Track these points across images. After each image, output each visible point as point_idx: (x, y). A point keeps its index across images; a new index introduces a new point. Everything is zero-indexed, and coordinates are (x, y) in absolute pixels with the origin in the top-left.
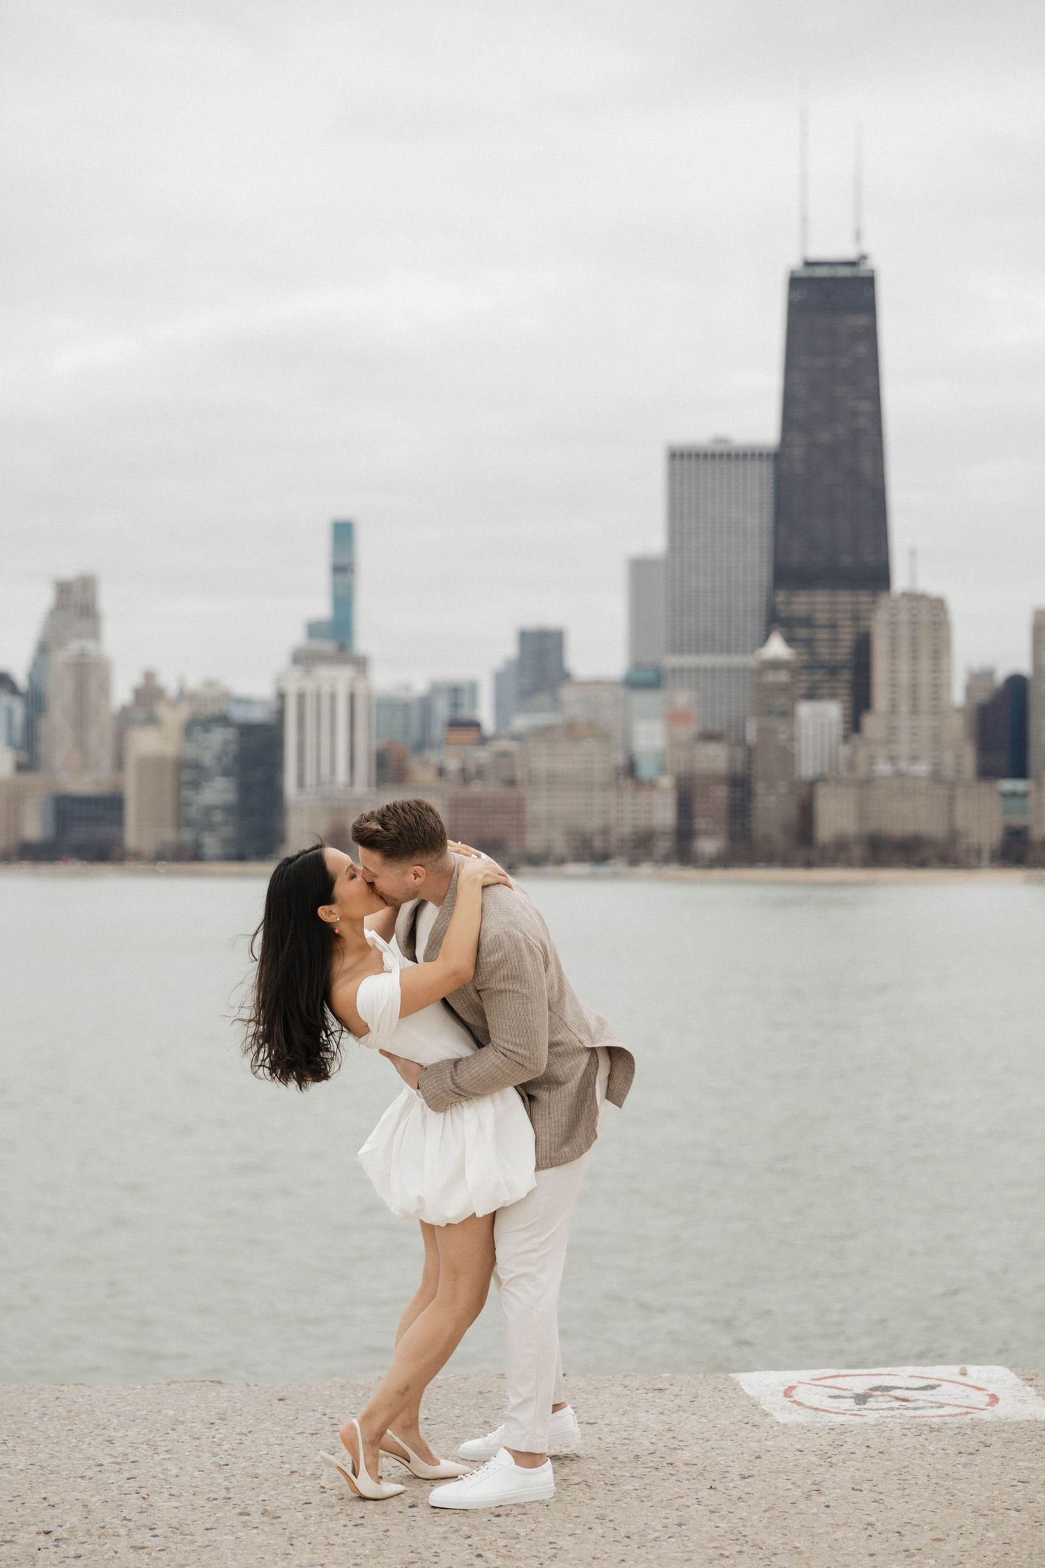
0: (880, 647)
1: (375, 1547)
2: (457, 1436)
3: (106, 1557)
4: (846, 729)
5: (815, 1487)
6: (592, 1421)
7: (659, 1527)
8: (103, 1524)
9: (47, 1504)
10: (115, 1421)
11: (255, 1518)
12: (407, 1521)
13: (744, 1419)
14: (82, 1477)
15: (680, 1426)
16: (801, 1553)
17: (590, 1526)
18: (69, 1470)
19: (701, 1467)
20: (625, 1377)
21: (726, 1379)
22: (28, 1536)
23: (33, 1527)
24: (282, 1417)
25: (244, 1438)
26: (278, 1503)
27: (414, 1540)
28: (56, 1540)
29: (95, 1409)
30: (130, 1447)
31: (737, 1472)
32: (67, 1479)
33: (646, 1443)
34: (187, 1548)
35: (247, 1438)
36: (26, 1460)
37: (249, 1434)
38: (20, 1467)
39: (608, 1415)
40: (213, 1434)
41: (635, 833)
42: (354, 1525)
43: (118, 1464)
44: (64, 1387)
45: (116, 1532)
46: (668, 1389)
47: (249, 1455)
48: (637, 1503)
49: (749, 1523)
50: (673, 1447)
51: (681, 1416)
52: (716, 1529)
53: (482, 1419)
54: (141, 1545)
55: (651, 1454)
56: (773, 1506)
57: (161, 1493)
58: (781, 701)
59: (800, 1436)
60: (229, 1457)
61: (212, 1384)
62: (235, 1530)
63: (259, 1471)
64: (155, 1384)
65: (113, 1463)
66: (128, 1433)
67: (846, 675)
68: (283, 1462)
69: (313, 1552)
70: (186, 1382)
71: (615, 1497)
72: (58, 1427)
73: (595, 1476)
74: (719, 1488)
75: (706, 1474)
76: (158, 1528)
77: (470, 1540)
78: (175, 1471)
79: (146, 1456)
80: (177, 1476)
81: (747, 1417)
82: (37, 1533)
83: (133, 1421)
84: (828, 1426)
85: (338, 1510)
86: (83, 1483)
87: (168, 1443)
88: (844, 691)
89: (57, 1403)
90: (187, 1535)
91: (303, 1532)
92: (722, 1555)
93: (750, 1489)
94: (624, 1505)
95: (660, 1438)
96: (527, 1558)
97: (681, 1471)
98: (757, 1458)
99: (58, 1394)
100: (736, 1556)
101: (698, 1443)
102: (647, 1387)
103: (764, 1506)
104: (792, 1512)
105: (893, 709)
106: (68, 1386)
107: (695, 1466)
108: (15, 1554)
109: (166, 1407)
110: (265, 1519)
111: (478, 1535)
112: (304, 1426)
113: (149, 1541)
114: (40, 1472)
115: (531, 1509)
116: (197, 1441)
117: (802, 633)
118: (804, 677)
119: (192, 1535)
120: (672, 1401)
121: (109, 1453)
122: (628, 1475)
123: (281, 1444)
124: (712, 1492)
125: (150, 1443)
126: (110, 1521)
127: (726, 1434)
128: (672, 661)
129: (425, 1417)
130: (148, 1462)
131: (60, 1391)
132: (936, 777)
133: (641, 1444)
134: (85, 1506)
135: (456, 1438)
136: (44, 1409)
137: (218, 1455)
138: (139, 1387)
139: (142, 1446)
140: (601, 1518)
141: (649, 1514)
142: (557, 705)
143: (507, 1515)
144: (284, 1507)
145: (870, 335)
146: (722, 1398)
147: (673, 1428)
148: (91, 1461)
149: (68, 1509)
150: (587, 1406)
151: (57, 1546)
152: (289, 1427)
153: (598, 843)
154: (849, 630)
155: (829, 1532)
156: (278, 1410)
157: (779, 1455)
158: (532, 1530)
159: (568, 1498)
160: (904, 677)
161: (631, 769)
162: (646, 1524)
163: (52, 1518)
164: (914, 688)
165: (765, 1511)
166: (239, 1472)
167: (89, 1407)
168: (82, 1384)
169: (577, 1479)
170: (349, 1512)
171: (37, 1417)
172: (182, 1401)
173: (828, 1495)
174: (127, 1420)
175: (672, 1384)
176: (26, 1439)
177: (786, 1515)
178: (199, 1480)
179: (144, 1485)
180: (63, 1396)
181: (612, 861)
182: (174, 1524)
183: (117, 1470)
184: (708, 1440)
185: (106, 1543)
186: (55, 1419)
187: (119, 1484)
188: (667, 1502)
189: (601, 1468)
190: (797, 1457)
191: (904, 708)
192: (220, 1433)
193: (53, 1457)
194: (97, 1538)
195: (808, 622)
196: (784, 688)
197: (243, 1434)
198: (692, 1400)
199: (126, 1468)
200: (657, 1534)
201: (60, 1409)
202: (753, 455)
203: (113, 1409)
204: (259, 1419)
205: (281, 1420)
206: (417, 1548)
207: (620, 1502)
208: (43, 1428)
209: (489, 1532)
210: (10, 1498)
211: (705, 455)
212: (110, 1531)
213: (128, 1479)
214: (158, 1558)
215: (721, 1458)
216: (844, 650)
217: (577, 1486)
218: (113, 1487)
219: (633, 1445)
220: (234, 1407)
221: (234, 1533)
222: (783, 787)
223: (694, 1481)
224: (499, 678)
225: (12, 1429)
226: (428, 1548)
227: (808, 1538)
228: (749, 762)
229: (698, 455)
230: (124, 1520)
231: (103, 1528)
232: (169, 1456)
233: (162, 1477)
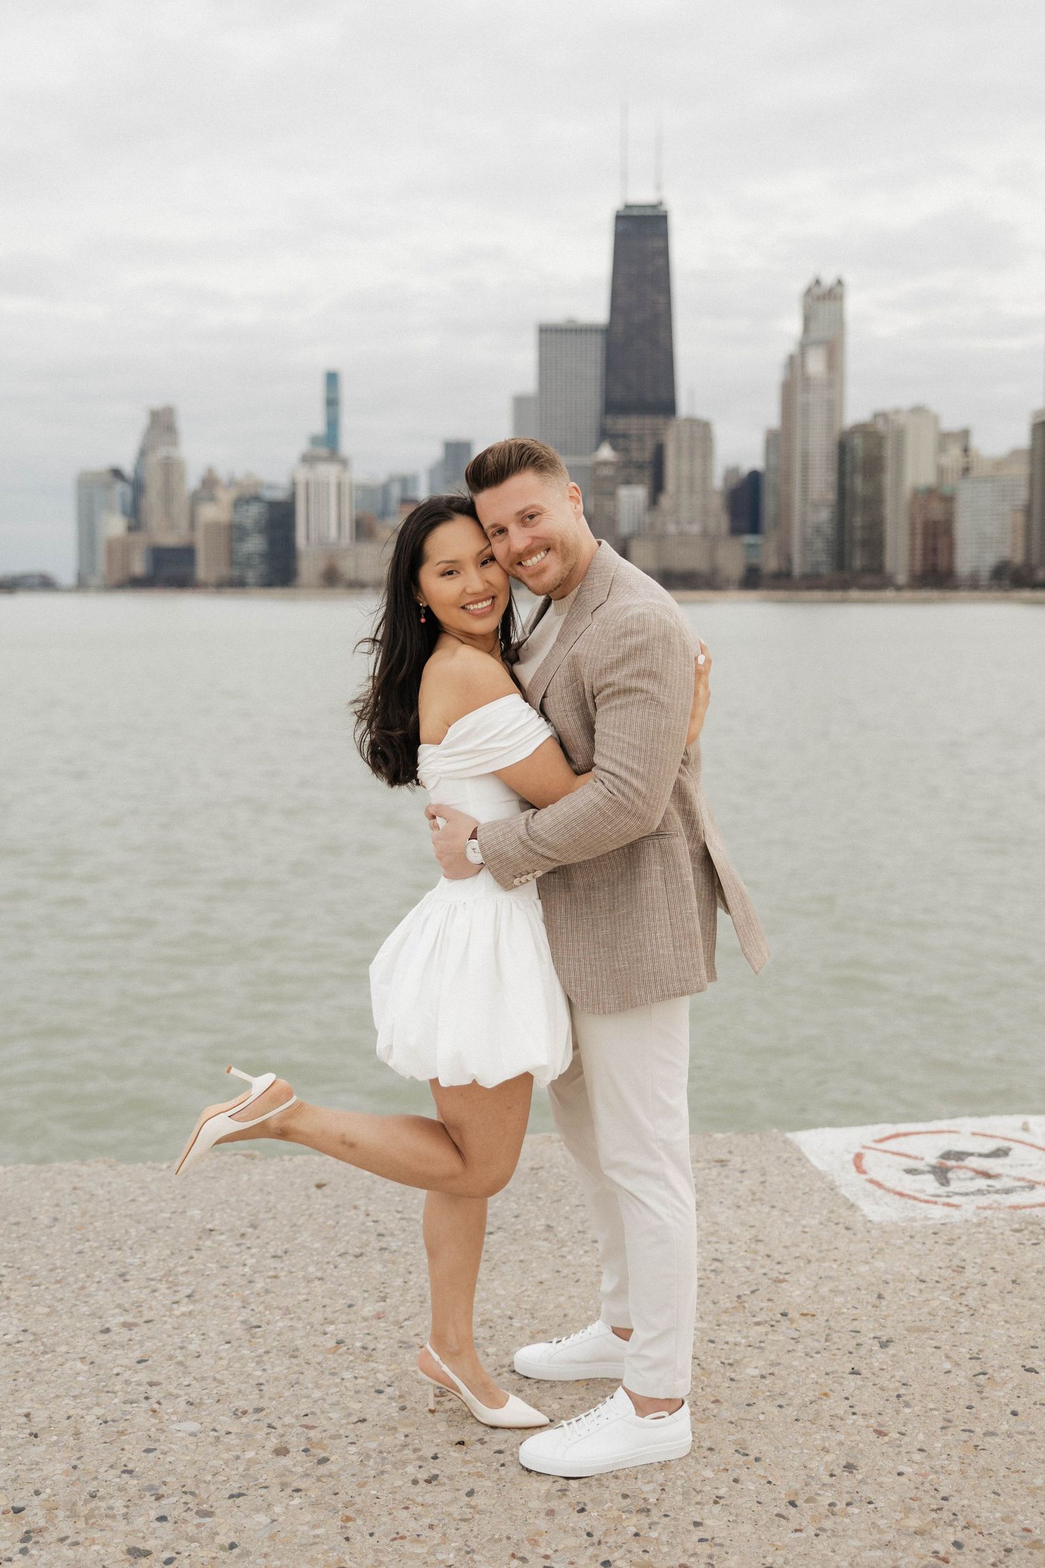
0: (670, 452)
2: (522, 1257)
4: (648, 504)
9: (28, 1431)
10: (133, 1232)
11: (297, 1464)
13: (832, 1215)
15: (766, 1232)
19: (822, 1319)
21: (785, 1142)
28: (26, 1533)
29: (113, 1209)
31: (869, 1331)
33: (741, 1268)
35: (282, 1265)
40: (244, 1256)
43: (129, 1328)
45: (111, 1508)
46: (730, 1162)
48: (776, 1410)
53: (543, 1221)
55: (754, 1292)
57: (176, 1398)
58: (608, 486)
59: (907, 1248)
60: (261, 1308)
62: (270, 1498)
63: (298, 1346)
65: (123, 1325)
67: (649, 470)
68: (326, 1320)
72: (68, 1245)
75: (834, 1337)
76: (168, 1497)
79: (163, 1308)
81: (834, 1211)
82: (3, 1513)
84: (928, 1227)
88: (647, 480)
93: (901, 1373)
95: (752, 1257)
97: (802, 1332)
98: (879, 1298)
101: (799, 1267)
105: (678, 491)
107: (816, 1320)
109: (193, 1203)
112: (347, 1238)
117: (621, 442)
118: (623, 471)
120: (741, 1182)
122: (743, 1341)
127: (824, 1247)
132: (705, 534)
135: (521, 1261)
137: (249, 1304)
139: (159, 1285)
145: (665, 253)
147: (760, 1237)
148: (97, 1322)
149: (54, 1444)
152: (330, 1241)
154: (651, 441)
156: (316, 1209)
157: (901, 1291)
160: (686, 472)
164: (691, 477)
167: (107, 1205)
170: (416, 1443)
171: (46, 1226)
172: (211, 1192)
179: (155, 1378)
180: (80, 1184)
184: (809, 1261)
191: (685, 490)
192: (252, 1257)
195: (625, 436)
196: (611, 478)
201: (75, 1209)
202: (591, 330)
203: (133, 1207)
204: (295, 1225)
211: (561, 330)
212: (103, 1504)
215: (838, 1299)
216: (647, 455)
220: (268, 1202)
221: (269, 1506)
223: (826, 1354)
224: (432, 472)
229: (557, 330)
230: (124, 1472)
231: (93, 1496)
232: (191, 1307)
233: (180, 1358)
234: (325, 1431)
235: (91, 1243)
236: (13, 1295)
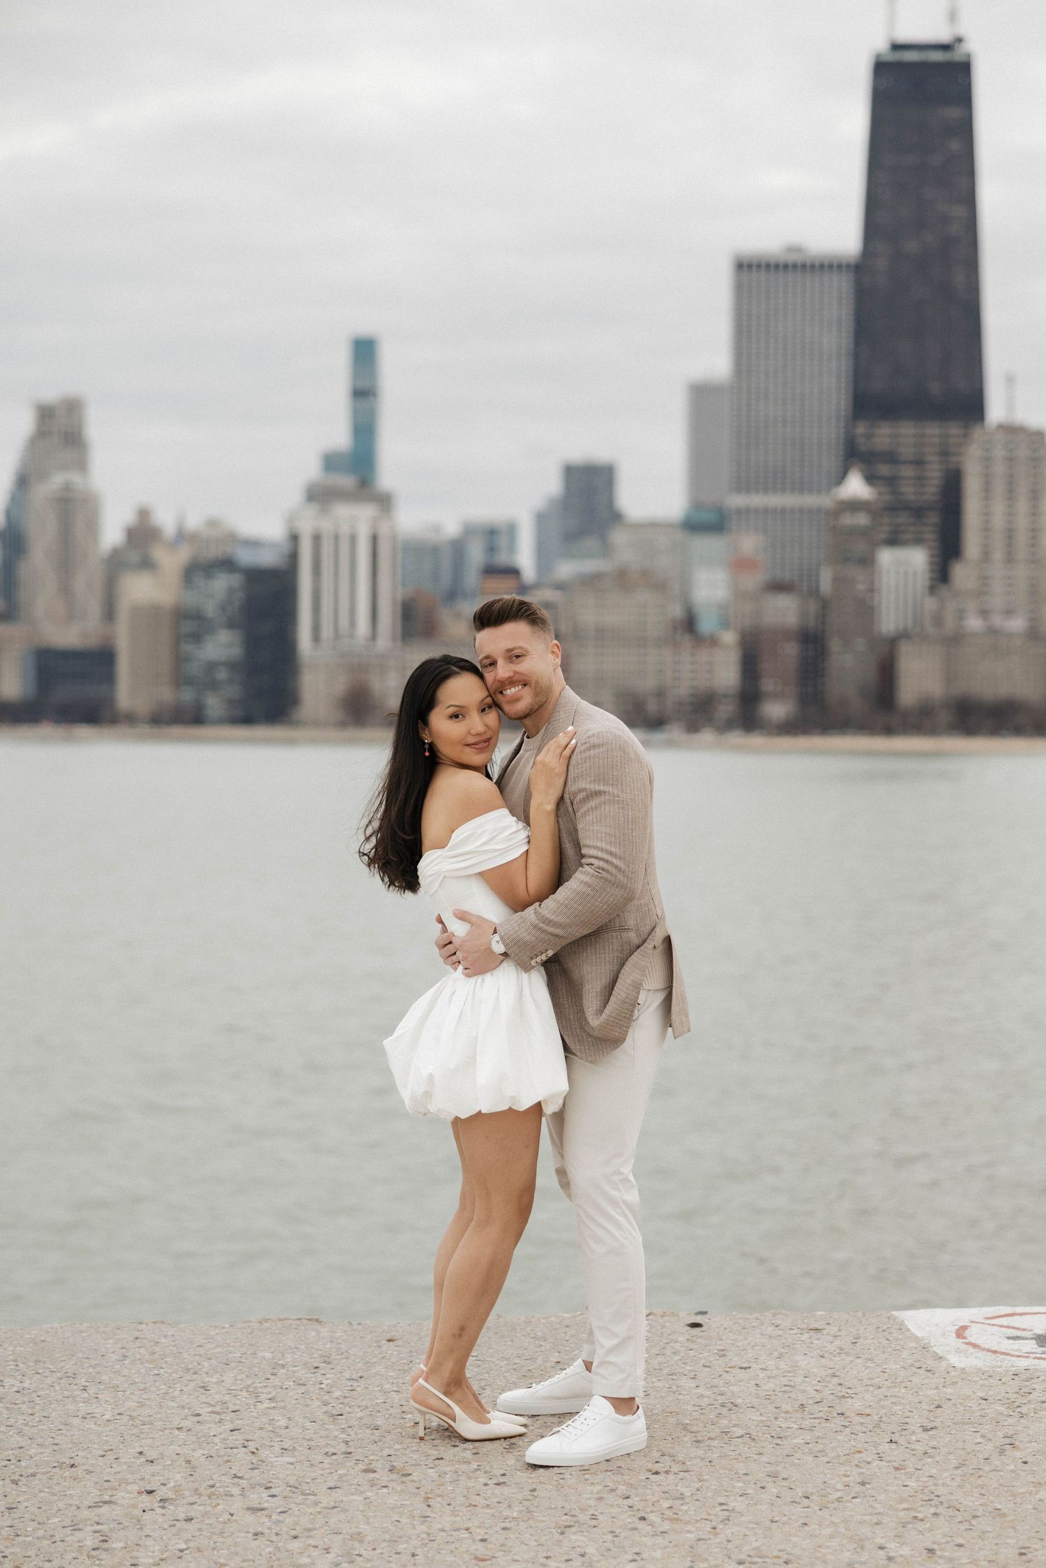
0: (972, 486)
1: (523, 1509)
3: (221, 1519)
4: (932, 579)
5: (1007, 1441)
6: (745, 1365)
7: (839, 1486)
8: (211, 1483)
9: (144, 1460)
10: (206, 1364)
11: (383, 1476)
12: (555, 1478)
13: (915, 1363)
14: (179, 1429)
15: (845, 1371)
16: (1004, 1515)
17: (762, 1485)
18: (163, 1421)
19: (876, 1418)
20: (775, 1315)
21: (889, 1317)
22: (128, 1495)
23: (132, 1485)
24: (394, 1360)
25: (355, 1384)
26: (406, 1459)
27: (566, 1501)
28: (161, 1500)
29: (181, 1351)
30: (228, 1394)
31: (917, 1423)
32: (162, 1431)
33: (810, 1390)
34: (311, 1510)
35: (359, 1384)
36: (112, 1408)
37: (360, 1380)
38: (107, 1417)
39: (763, 1358)
40: (320, 1379)
41: (693, 695)
42: (496, 1484)
43: (218, 1413)
44: (143, 1326)
45: (228, 1491)
46: (824, 1329)
47: (364, 1403)
48: (810, 1459)
49: (940, 1482)
50: (840, 1395)
51: (844, 1360)
52: (905, 1488)
54: (259, 1506)
55: (817, 1402)
56: (964, 1462)
57: (271, 1447)
58: (860, 547)
59: (981, 1382)
60: (341, 1406)
61: (310, 1322)
62: (362, 1489)
63: (379, 1423)
64: (245, 1322)
65: (212, 1412)
66: (223, 1379)
67: (933, 518)
68: (403, 1412)
69: (454, 1514)
70: (280, 1320)
71: (786, 1452)
72: (143, 1371)
73: (758, 1429)
74: (900, 1442)
75: (883, 1426)
76: (275, 1487)
77: (629, 1500)
78: (283, 1422)
79: (247, 1404)
80: (287, 1428)
81: (919, 1361)
82: (138, 1493)
83: (227, 1364)
84: (1012, 1371)
85: (476, 1467)
86: (182, 1435)
87: (270, 1390)
88: (932, 536)
89: (138, 1343)
90: (310, 1494)
91: (439, 1492)
92: (915, 1518)
93: (935, 1443)
94: (797, 1461)
95: (824, 1384)
96: (697, 1521)
97: (854, 1423)
98: (937, 1407)
99: (137, 1334)
100: (932, 1519)
101: (868, 1391)
102: (799, 1326)
103: (955, 1462)
104: (987, 1469)
105: (986, 556)
106: (147, 1324)
107: (869, 1417)
108: (117, 1516)
109: (261, 1348)
110: (394, 1476)
111: (637, 1495)
113: (268, 1501)
114: (131, 1422)
115: (691, 1465)
116: (304, 1387)
117: (884, 469)
118: (886, 520)
119: (315, 1495)
120: (832, 1342)
121: (206, 1401)
122: (796, 1426)
123: (398, 1392)
124: (893, 1446)
125: (250, 1390)
126: (219, 1479)
127: (898, 1380)
128: (737, 501)
129: (556, 1360)
130: (252, 1412)
131: (138, 1331)
132: (1033, 634)
133: (804, 1391)
134: (188, 1462)
136: (124, 1350)
137: (329, 1403)
138: (227, 1326)
139: (240, 1393)
140: (773, 1476)
141: (826, 1471)
142: (606, 550)
143: (667, 1472)
144: (414, 1462)
145: (965, 130)
146: (887, 1339)
147: (837, 1374)
148: (186, 1411)
149: (170, 1465)
150: (737, 1348)
151: (163, 1507)
152: (405, 1371)
153: (652, 707)
154: (937, 466)
155: (1032, 1491)
156: (389, 1352)
157: (961, 1404)
158: (698, 1490)
159: (731, 1453)
160: (998, 521)
161: (689, 624)
162: (825, 1482)
163: (153, 1475)
164: (1010, 533)
165: (956, 1468)
166: (356, 1423)
167: (175, 1349)
168: (163, 1323)
169: (739, 1432)
170: (488, 1468)
171: (116, 1360)
172: (279, 1343)
173: (1023, 1450)
174: (219, 1363)
175: (829, 1324)
176: (108, 1385)
177: (981, 1473)
178: (312, 1432)
179: (250, 1437)
180: (143, 1336)
181: (668, 727)
182: (292, 1483)
183: (217, 1421)
184: (879, 1388)
185: (219, 1504)
186: (138, 1362)
187: (222, 1436)
188: (845, 1458)
189: (764, 1418)
190: (982, 1407)
191: (998, 555)
192: (327, 1379)
193: (142, 1406)
194: (207, 1498)
195: (891, 457)
196: (864, 533)
197: (353, 1380)
198: (855, 1341)
199: (228, 1418)
200: (839, 1494)
201: (142, 1351)
202: (831, 266)
203: (201, 1350)
204: (368, 1363)
205: (393, 1363)
206: (570, 1510)
207: (792, 1458)
208: (125, 1372)
209: (650, 1491)
210: (103, 1453)
211: (777, 266)
212: (221, 1490)
213: (231, 1431)
214: (279, 1521)
215: (896, 1408)
216: (932, 489)
217: (740, 1440)
218: (216, 1440)
219: (796, 1392)
220: (339, 1349)
221: (362, 1492)
222: (860, 644)
223: (872, 1434)
224: (542, 519)
225: (91, 1373)
226: (583, 1510)
227: (1009, 1498)
228: (824, 615)
229: (768, 266)
230: (234, 1477)
231: (212, 1486)
232: (274, 1405)
233: (270, 1428)
234: (407, 1462)
235: (165, 1370)
236: (99, 1396)
